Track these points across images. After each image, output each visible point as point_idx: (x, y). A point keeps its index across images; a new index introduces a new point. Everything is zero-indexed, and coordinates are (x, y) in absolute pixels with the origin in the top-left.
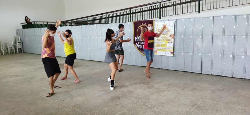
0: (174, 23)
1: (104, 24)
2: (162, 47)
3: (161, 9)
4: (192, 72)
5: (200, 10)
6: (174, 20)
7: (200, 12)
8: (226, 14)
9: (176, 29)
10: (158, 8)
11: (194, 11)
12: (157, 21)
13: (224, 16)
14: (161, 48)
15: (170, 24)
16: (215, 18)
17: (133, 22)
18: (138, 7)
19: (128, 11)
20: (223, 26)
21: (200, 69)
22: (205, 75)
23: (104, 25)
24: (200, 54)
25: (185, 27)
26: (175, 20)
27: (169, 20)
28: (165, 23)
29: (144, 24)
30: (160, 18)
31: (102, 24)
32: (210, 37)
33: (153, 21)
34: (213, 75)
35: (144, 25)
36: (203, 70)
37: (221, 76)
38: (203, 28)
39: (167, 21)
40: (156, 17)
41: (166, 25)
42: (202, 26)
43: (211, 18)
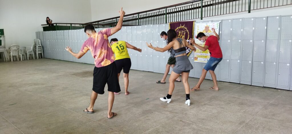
0: (219, 24)
1: (135, 25)
3: (204, 9)
4: (239, 84)
5: (251, 9)
6: (218, 21)
7: (251, 11)
8: (282, 15)
9: (221, 32)
10: (200, 7)
11: (243, 10)
12: (197, 22)
13: (281, 17)
14: (203, 54)
15: (214, 26)
16: (269, 18)
17: (169, 24)
18: (175, 5)
19: (163, 11)
20: (278, 29)
21: (249, 80)
22: (255, 87)
23: (135, 27)
24: (250, 62)
25: (232, 29)
26: (220, 21)
27: (212, 21)
28: (208, 25)
29: (182, 25)
30: (202, 19)
31: (133, 25)
32: (263, 41)
33: (194, 22)
34: (265, 87)
35: (183, 27)
36: (253, 81)
37: (275, 89)
38: (254, 31)
39: (210, 22)
40: (197, 17)
41: (208, 27)
42: (254, 28)
43: (264, 19)
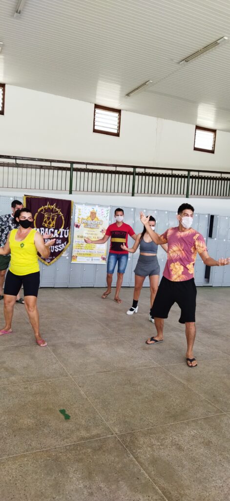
0: (109, 211)
2: (88, 249)
6: (107, 206)
15: (103, 212)
26: (109, 208)
28: (94, 209)
29: (52, 204)
35: (52, 207)
39: (97, 206)
41: (95, 213)
